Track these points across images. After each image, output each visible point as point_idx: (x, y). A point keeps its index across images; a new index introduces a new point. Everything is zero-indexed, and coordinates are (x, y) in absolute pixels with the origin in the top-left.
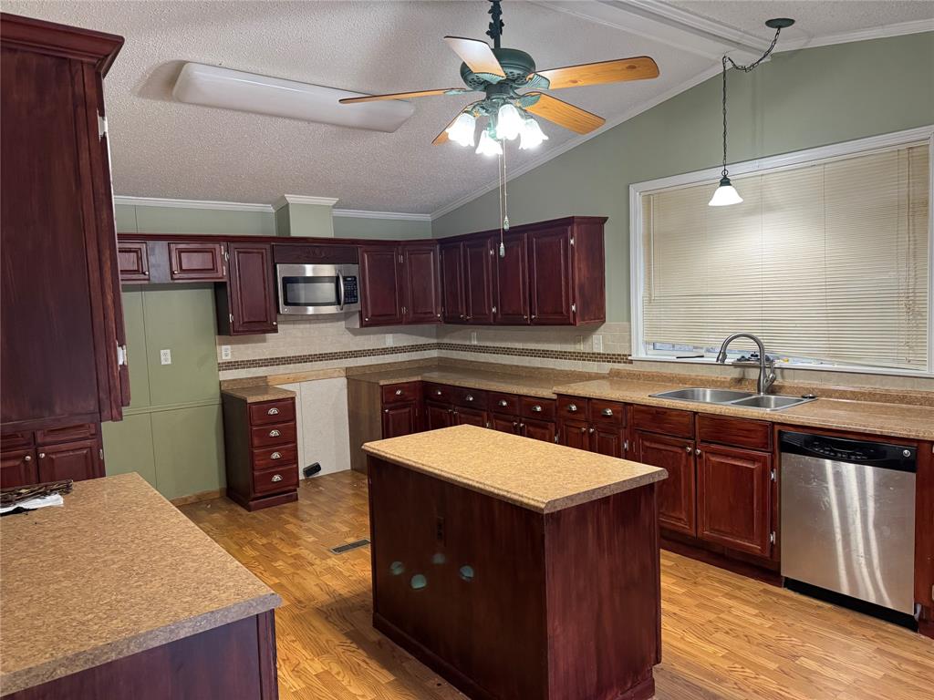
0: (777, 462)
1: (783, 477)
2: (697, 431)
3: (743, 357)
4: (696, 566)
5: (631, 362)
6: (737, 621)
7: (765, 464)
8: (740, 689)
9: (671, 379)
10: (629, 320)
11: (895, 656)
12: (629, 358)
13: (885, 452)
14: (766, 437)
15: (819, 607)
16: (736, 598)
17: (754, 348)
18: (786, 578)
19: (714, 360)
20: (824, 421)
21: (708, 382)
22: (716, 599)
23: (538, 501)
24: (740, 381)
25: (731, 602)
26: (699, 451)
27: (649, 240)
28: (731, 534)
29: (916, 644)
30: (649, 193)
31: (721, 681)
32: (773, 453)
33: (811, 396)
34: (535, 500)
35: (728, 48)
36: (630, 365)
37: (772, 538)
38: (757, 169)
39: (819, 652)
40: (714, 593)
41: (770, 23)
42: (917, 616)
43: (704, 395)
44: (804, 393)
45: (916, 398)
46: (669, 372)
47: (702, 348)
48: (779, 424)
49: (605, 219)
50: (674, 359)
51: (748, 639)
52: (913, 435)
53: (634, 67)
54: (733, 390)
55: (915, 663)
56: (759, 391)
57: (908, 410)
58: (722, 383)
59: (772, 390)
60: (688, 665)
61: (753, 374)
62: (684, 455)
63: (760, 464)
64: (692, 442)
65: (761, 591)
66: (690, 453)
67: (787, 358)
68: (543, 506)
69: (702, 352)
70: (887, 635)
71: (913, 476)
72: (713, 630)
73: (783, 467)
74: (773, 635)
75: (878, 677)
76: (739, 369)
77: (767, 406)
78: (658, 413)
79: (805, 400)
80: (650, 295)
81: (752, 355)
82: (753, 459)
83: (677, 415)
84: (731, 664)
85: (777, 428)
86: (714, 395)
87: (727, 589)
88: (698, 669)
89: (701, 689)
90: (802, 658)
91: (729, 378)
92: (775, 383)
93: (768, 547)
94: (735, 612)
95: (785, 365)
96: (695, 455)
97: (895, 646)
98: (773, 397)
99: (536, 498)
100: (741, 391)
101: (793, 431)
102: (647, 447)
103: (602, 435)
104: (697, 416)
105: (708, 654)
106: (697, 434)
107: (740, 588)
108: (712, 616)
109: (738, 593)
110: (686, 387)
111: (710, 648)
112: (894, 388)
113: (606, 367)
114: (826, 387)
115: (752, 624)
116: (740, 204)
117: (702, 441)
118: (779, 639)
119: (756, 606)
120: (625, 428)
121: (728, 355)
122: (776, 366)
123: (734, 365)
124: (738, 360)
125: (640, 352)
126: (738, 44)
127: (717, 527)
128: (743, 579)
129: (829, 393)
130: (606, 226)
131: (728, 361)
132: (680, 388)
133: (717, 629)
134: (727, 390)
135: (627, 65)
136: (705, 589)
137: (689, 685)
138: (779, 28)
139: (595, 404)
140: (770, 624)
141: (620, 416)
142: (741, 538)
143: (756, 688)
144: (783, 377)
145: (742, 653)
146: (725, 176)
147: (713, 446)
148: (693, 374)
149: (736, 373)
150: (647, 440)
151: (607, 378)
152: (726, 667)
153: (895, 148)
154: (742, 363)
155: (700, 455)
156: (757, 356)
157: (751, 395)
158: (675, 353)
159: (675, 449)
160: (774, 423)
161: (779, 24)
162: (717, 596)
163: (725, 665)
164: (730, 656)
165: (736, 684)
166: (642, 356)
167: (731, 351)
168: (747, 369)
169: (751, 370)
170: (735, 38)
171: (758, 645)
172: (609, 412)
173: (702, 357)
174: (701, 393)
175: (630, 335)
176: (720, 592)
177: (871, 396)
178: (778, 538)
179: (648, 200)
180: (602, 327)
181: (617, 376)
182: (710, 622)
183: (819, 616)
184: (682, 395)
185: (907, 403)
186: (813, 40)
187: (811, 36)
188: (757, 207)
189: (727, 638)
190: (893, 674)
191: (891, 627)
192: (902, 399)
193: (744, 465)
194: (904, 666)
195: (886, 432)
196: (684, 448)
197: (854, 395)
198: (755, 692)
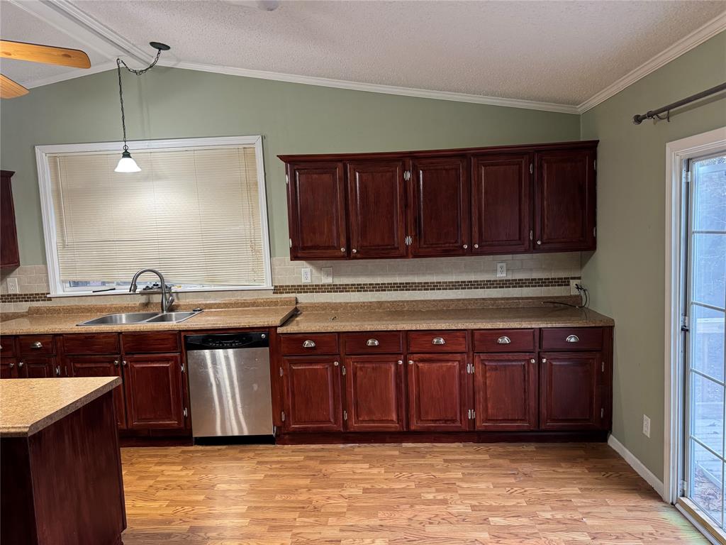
0: (184, 358)
1: (189, 367)
2: (122, 347)
3: (147, 287)
4: (128, 452)
5: (50, 299)
6: (170, 479)
7: (176, 362)
8: (184, 522)
9: (89, 310)
10: (45, 263)
11: (267, 462)
12: (48, 296)
13: (251, 338)
14: (176, 343)
15: (219, 450)
16: (164, 463)
17: (156, 279)
18: (196, 438)
19: (127, 291)
20: (214, 324)
21: (122, 308)
22: (151, 469)
23: (20, 428)
24: (146, 305)
25: (163, 468)
26: (125, 362)
27: (58, 195)
28: (156, 419)
29: (275, 451)
30: (54, 155)
31: (170, 522)
32: (181, 352)
33: (198, 310)
34: (15, 428)
35: (121, 53)
36: (49, 302)
37: (185, 413)
38: (146, 147)
39: (227, 477)
40: (147, 466)
41: (153, 44)
42: (274, 435)
43: (121, 319)
44: (194, 308)
45: (261, 303)
46: (87, 304)
47: (113, 283)
48: (183, 331)
49: (12, 174)
50: (91, 293)
51: (181, 487)
52: (266, 324)
53: (70, 56)
54: (141, 312)
55: (278, 462)
56: (163, 310)
57: (258, 310)
58: (133, 309)
59: (172, 308)
60: (143, 523)
61: (157, 299)
62: (112, 368)
63: (173, 362)
64: (118, 356)
65: (181, 453)
66: (117, 366)
67: (180, 285)
68: (26, 430)
69: (113, 286)
70: (259, 452)
71: (268, 348)
72: (155, 491)
73: (189, 361)
74: (196, 478)
75: (262, 478)
76: (145, 296)
77: (171, 320)
78: (86, 338)
79: (196, 313)
80: (64, 241)
81: (154, 285)
82: (167, 360)
83: (104, 337)
84: (174, 508)
85: (183, 334)
86: (128, 318)
87: (156, 460)
88: (153, 522)
89: (158, 534)
90: (218, 485)
91: (138, 304)
92: (174, 303)
93: (183, 420)
94: (166, 473)
95: (179, 290)
96: (122, 366)
97: (267, 456)
98: (173, 313)
99: (16, 426)
100: (148, 312)
101: (195, 335)
102: (79, 368)
103: (32, 366)
104: (121, 335)
105: (156, 509)
106: (122, 349)
107: (166, 456)
108: (151, 482)
109: (165, 460)
110: (104, 314)
111: (156, 505)
112: (248, 297)
113: (24, 307)
114: (208, 302)
115: (181, 477)
116: (138, 172)
117: (127, 354)
118: (200, 479)
119: (179, 464)
120: (56, 356)
121: (138, 287)
122: (173, 291)
123: (141, 294)
124: (144, 289)
125: (59, 289)
126: (129, 52)
127: (143, 417)
128: (166, 449)
129: (210, 306)
130: (13, 179)
131: (138, 291)
132: (99, 316)
133: (157, 490)
134: (137, 313)
135: (63, 53)
136: (141, 466)
137: (148, 536)
138: (160, 49)
139: (22, 340)
140: (192, 472)
141: (50, 346)
142: (163, 419)
143: (195, 516)
144: (178, 299)
145: (179, 498)
146: (126, 150)
147: (135, 356)
148: (108, 304)
149: (143, 299)
150: (78, 362)
151: (26, 316)
152: (171, 512)
153: (236, 147)
154: (147, 292)
155: (127, 365)
156: (157, 285)
157: (157, 314)
158: (90, 288)
159: (105, 365)
160: (180, 331)
161: (161, 47)
162: (151, 467)
163: (170, 511)
164: (173, 503)
165: (181, 520)
166: (60, 293)
167: (140, 283)
168: (151, 296)
169: (154, 296)
170: (127, 48)
171: (189, 488)
172: (38, 344)
173: (114, 289)
174: (118, 318)
175: (47, 276)
176: (152, 463)
177: (236, 305)
178: (189, 412)
179: (54, 160)
180: (17, 270)
181: (37, 313)
182: (151, 486)
183: (220, 455)
184: (103, 321)
185: (257, 306)
186: (181, 63)
187: (179, 60)
188: (149, 176)
189: (166, 493)
190: (269, 473)
191: (262, 446)
192: (254, 304)
193: (161, 365)
194: (274, 466)
195: (251, 325)
196: (112, 361)
197: (226, 305)
198: (196, 519)
